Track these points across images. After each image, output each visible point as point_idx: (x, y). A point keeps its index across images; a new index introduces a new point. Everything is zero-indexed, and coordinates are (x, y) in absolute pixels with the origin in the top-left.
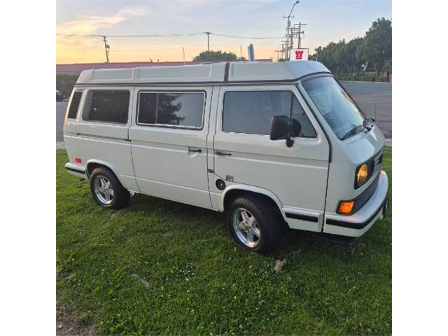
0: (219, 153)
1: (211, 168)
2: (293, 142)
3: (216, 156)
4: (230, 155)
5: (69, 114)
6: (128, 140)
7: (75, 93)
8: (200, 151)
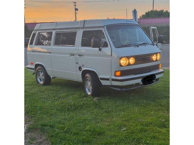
0: (80, 55)
1: (77, 62)
2: (101, 49)
3: (79, 56)
4: (83, 56)
5: (30, 43)
6: (50, 53)
7: (33, 34)
8: (74, 55)
